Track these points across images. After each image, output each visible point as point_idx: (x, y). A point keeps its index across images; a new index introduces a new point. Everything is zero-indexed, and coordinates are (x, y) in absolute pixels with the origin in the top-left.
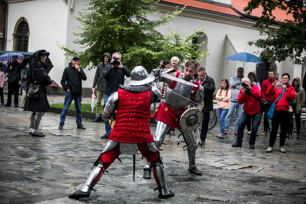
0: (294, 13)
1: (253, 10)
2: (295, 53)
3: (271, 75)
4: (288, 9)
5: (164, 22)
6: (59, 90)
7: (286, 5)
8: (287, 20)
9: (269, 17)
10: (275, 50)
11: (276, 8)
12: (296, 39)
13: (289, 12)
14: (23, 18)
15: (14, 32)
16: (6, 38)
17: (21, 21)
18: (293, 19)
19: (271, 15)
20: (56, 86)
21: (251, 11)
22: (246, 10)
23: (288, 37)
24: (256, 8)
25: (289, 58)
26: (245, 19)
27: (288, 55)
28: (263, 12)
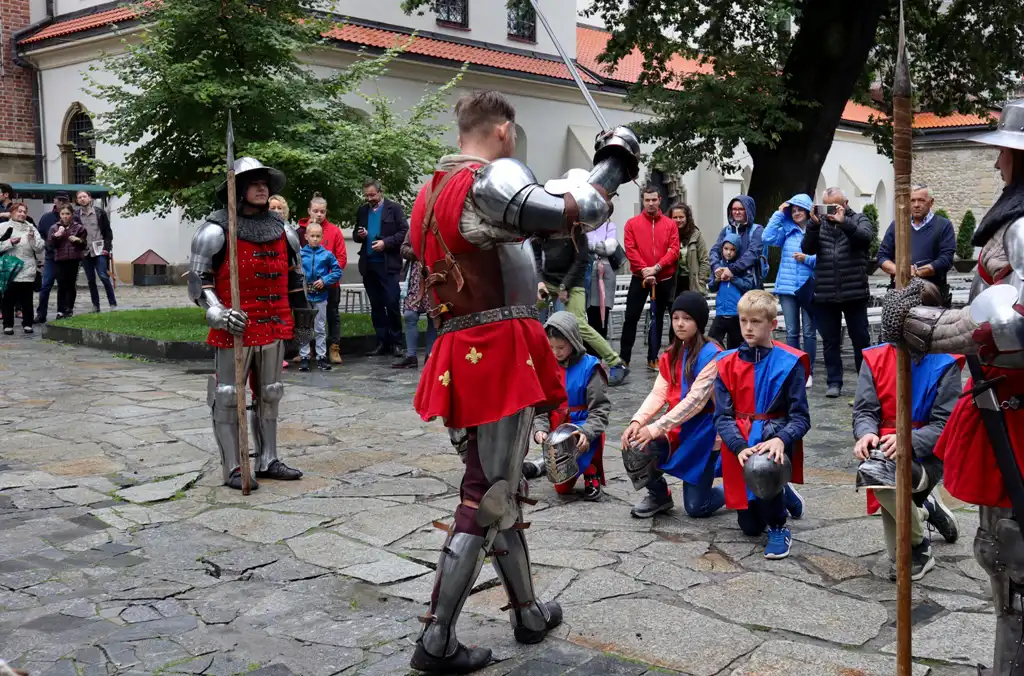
0: (714, 62)
1: (620, 61)
2: (719, 149)
3: (651, 203)
4: (701, 56)
5: (358, 77)
6: (168, 273)
7: (695, 46)
8: (699, 74)
9: (658, 72)
10: (671, 146)
11: (674, 55)
12: (720, 114)
13: (704, 60)
14: (78, 104)
15: (62, 141)
16: (45, 156)
17: (74, 111)
18: (712, 72)
19: (663, 69)
20: (162, 263)
21: (616, 63)
22: (600, 59)
23: (701, 110)
24: (627, 56)
25: (703, 164)
26: (608, 88)
27: (702, 157)
28: (644, 64)
